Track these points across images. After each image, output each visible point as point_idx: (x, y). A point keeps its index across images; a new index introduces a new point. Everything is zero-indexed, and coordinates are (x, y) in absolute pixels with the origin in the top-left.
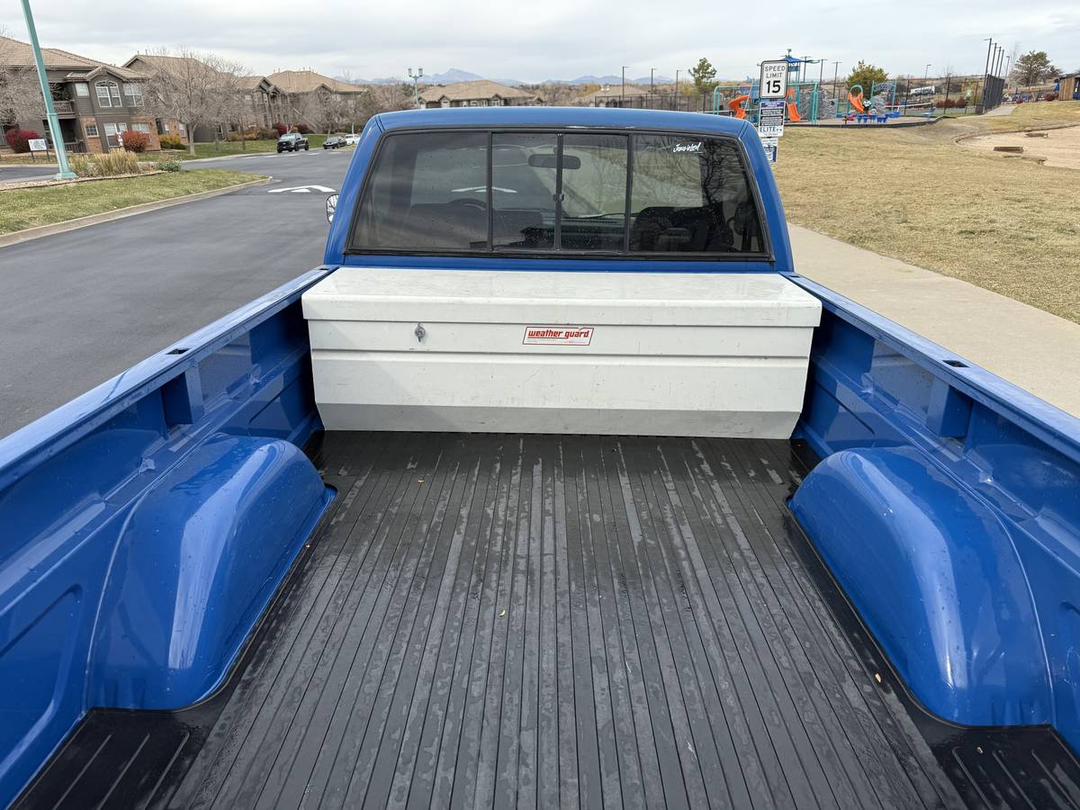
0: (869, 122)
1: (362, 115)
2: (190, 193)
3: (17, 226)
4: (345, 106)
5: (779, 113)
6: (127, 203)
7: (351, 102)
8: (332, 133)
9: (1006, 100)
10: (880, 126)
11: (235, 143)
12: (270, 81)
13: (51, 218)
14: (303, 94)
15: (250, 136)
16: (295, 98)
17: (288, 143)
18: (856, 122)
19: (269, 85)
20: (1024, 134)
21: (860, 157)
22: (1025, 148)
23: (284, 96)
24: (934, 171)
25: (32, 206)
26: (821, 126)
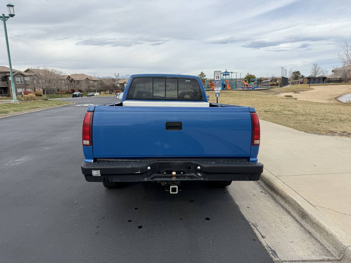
0: (250, 89)
1: (100, 87)
2: (52, 106)
3: (6, 112)
4: (94, 84)
5: (219, 84)
6: (35, 108)
7: (96, 83)
8: (90, 92)
9: (289, 84)
10: (253, 90)
11: (59, 95)
12: (70, 76)
13: (15, 111)
14: (81, 80)
15: (63, 93)
16: (78, 82)
17: (76, 95)
18: (246, 89)
19: (70, 78)
20: (293, 92)
21: (245, 97)
22: (293, 96)
23: (74, 81)
24: (264, 100)
25: (9, 108)
26: (236, 90)
